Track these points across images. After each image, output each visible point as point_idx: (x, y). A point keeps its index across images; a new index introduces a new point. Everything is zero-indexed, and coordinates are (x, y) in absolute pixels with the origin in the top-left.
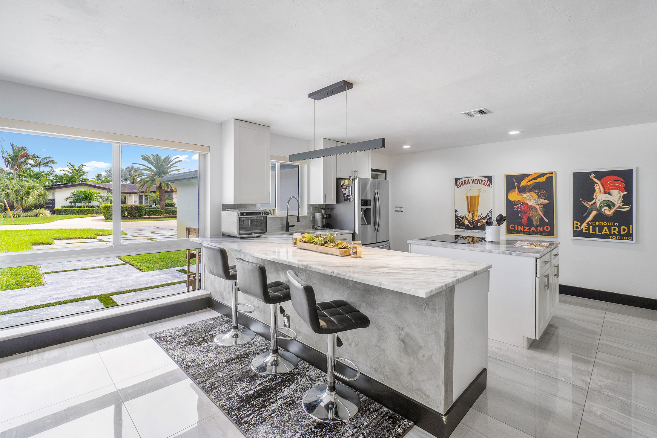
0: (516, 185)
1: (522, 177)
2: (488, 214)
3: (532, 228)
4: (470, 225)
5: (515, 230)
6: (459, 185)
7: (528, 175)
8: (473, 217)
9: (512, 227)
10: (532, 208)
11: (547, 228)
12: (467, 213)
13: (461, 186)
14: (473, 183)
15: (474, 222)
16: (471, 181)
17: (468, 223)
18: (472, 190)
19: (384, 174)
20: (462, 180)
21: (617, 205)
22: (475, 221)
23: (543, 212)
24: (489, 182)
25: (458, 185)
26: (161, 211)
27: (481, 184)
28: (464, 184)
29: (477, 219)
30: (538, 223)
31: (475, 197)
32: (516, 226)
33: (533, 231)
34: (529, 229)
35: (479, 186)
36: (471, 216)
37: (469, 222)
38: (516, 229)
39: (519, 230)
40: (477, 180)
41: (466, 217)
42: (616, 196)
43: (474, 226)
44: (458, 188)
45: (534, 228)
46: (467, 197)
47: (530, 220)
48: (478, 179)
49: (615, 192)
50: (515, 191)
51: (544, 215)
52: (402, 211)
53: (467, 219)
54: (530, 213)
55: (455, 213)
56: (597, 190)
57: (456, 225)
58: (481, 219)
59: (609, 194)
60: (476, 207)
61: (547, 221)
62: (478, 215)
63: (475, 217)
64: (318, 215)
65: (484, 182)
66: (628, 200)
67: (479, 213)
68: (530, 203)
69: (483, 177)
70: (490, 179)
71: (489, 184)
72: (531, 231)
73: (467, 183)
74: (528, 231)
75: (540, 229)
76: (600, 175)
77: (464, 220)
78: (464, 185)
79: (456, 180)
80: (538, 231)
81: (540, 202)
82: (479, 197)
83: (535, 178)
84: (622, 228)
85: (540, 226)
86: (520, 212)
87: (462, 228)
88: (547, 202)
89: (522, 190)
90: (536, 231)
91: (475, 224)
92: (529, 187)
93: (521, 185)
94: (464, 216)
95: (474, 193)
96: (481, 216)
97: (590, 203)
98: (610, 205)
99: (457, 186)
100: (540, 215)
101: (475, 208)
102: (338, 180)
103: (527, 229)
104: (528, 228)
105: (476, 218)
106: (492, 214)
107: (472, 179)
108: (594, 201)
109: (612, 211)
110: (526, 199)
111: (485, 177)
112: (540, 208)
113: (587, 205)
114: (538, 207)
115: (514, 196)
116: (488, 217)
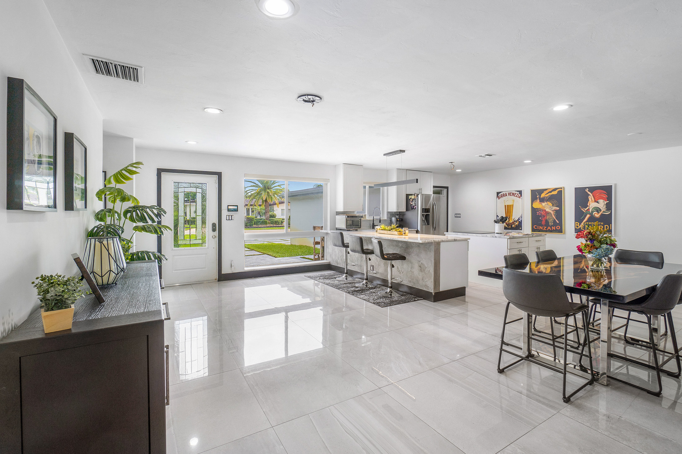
0: (538, 196)
1: (541, 191)
2: (519, 218)
3: (549, 227)
4: (507, 227)
5: (537, 230)
7: (546, 190)
9: (535, 227)
10: (547, 213)
11: (558, 228)
13: (501, 198)
14: (509, 196)
16: (507, 194)
17: (506, 225)
18: (508, 200)
19: (446, 189)
20: (502, 193)
21: (603, 210)
23: (555, 216)
24: (520, 195)
26: (266, 222)
27: (515, 196)
28: (503, 196)
29: (512, 222)
30: (553, 224)
31: (511, 206)
32: (538, 226)
33: (549, 230)
34: (546, 228)
35: (513, 197)
37: (506, 224)
38: (538, 229)
39: (540, 229)
40: (512, 193)
42: (602, 204)
43: (510, 227)
44: (499, 199)
46: (505, 206)
47: (547, 222)
49: (601, 201)
50: (537, 201)
51: (556, 218)
52: (460, 217)
54: (547, 217)
55: (497, 217)
56: (590, 200)
58: (514, 222)
59: (598, 202)
60: (511, 213)
61: (558, 222)
62: (513, 219)
63: (510, 220)
64: (394, 219)
65: (516, 194)
66: (609, 207)
67: (513, 217)
68: (547, 210)
69: (516, 191)
70: (520, 192)
71: (520, 196)
72: (548, 230)
73: (505, 196)
74: (546, 230)
75: (554, 228)
76: (593, 189)
79: (498, 193)
80: (552, 229)
81: (553, 209)
82: (513, 205)
83: (551, 192)
84: (605, 226)
85: (553, 226)
86: (541, 216)
88: (558, 208)
89: (542, 200)
90: (551, 230)
91: (511, 225)
92: (546, 198)
93: (541, 197)
95: (510, 203)
96: (515, 220)
97: (586, 209)
98: (598, 210)
99: (498, 198)
100: (553, 218)
102: (407, 195)
103: (545, 228)
104: (546, 227)
106: (522, 218)
108: (588, 208)
109: (600, 214)
110: (544, 207)
111: (518, 191)
112: (553, 213)
113: (583, 210)
114: (552, 212)
115: (537, 205)
116: (519, 220)
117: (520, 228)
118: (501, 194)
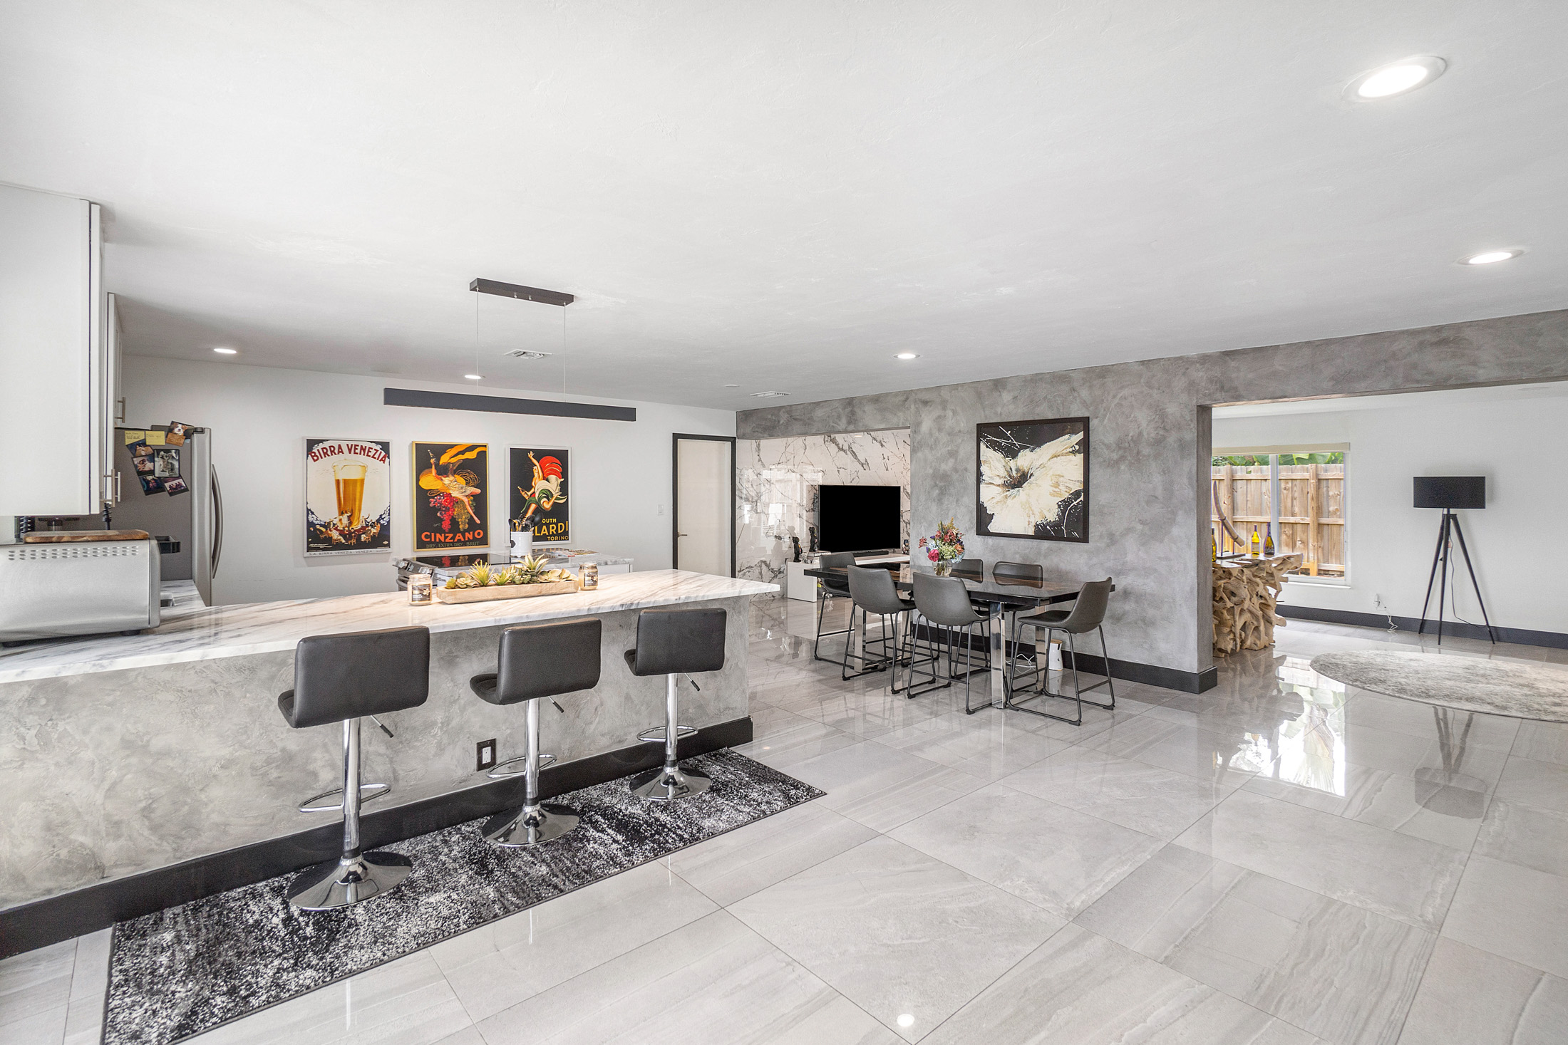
0: (432, 461)
1: (441, 449)
2: (381, 515)
3: (458, 535)
4: (344, 541)
5: (430, 542)
6: (317, 454)
7: (452, 446)
8: (351, 523)
9: (427, 537)
10: (456, 501)
11: (479, 534)
12: (337, 515)
13: (322, 458)
14: (350, 453)
15: (353, 533)
16: (345, 449)
17: (340, 537)
18: (349, 466)
20: (326, 445)
21: (555, 496)
22: (355, 531)
23: (473, 508)
24: (383, 453)
25: (315, 456)
27: (368, 455)
28: (329, 453)
29: (359, 527)
30: (467, 526)
31: (355, 481)
32: (433, 534)
33: (459, 541)
34: (453, 538)
35: (363, 459)
36: (345, 521)
37: (340, 534)
38: (433, 540)
39: (438, 541)
40: (359, 448)
41: (334, 524)
42: (553, 484)
43: (354, 541)
44: (315, 461)
45: (460, 534)
46: (338, 482)
47: (454, 522)
48: (362, 446)
49: (553, 478)
50: (431, 472)
51: (474, 513)
53: (336, 529)
54: (454, 510)
55: (308, 516)
56: (536, 475)
57: (309, 543)
58: (367, 526)
59: (548, 480)
60: (357, 503)
61: (478, 522)
62: (361, 518)
63: (355, 523)
65: (373, 452)
66: (564, 488)
67: (364, 514)
68: (455, 494)
69: (371, 442)
70: (385, 446)
71: (384, 457)
72: (456, 541)
73: (336, 451)
74: (452, 541)
75: (469, 536)
76: (540, 454)
77: (330, 530)
78: (329, 456)
79: (311, 443)
80: (467, 539)
81: (468, 493)
82: (362, 481)
83: (462, 453)
84: (559, 524)
85: (468, 530)
86: (440, 510)
87: (324, 549)
88: (478, 491)
89: (443, 471)
90: (463, 540)
91: (355, 536)
92: (453, 466)
93: (441, 463)
94: (329, 523)
95: (353, 475)
96: (368, 520)
97: (529, 493)
98: (548, 495)
99: (312, 457)
100: (468, 512)
101: (355, 505)
103: (449, 538)
104: (451, 535)
105: (356, 526)
106: (389, 515)
107: (348, 445)
108: (533, 490)
109: (551, 503)
110: (448, 487)
111: (377, 443)
112: (468, 501)
113: (525, 496)
114: (466, 500)
115: (430, 481)
116: (382, 522)
117: (386, 543)
118: (321, 445)
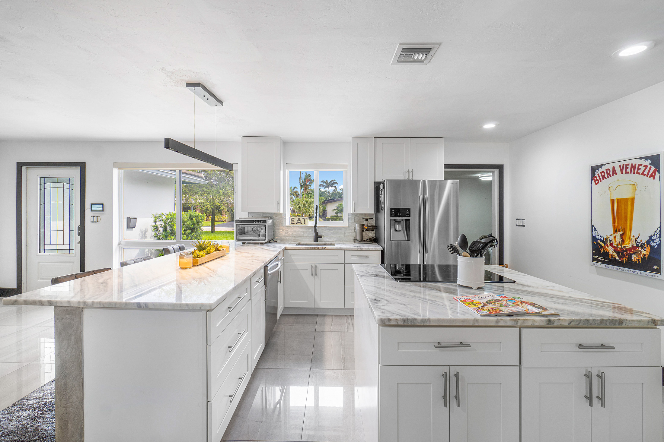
2: (651, 237)
4: (617, 258)
6: (598, 178)
8: (623, 241)
12: (612, 233)
13: (601, 181)
14: (622, 173)
15: (626, 251)
16: (618, 170)
17: (615, 254)
18: (621, 186)
19: (496, 170)
20: (604, 169)
22: (627, 249)
24: (653, 169)
25: (597, 180)
27: (638, 173)
28: (606, 176)
29: (630, 246)
31: (626, 200)
35: (632, 177)
36: (619, 239)
40: (629, 167)
41: (610, 241)
43: (625, 260)
44: (596, 184)
46: (612, 201)
48: (632, 164)
52: (525, 226)
53: (612, 245)
55: (592, 231)
57: (593, 254)
58: (637, 246)
60: (628, 222)
62: (632, 237)
65: (643, 168)
67: (634, 233)
69: (641, 158)
70: (655, 160)
71: (654, 172)
73: (611, 173)
77: (608, 246)
78: (606, 178)
79: (594, 169)
82: (633, 200)
87: (603, 262)
91: (627, 255)
94: (606, 239)
95: (625, 194)
96: (639, 240)
99: (594, 181)
101: (626, 223)
105: (628, 245)
106: (659, 237)
107: (620, 166)
111: (646, 158)
117: (657, 266)
118: (601, 170)
